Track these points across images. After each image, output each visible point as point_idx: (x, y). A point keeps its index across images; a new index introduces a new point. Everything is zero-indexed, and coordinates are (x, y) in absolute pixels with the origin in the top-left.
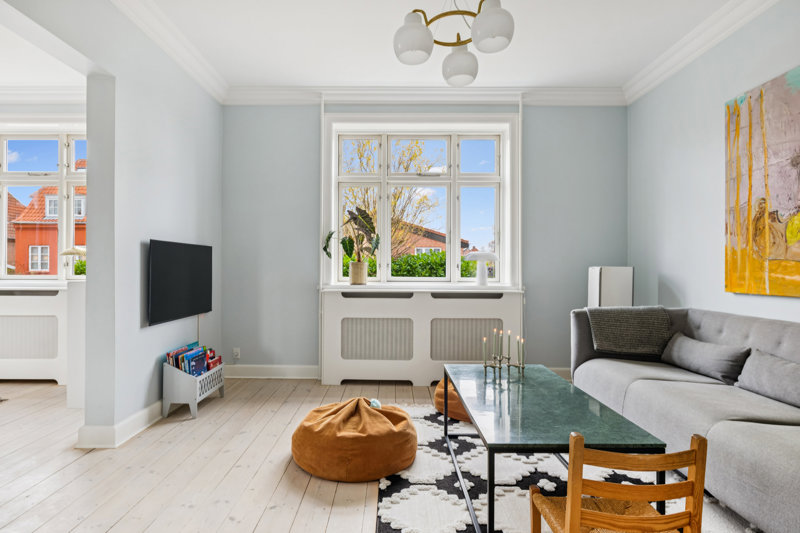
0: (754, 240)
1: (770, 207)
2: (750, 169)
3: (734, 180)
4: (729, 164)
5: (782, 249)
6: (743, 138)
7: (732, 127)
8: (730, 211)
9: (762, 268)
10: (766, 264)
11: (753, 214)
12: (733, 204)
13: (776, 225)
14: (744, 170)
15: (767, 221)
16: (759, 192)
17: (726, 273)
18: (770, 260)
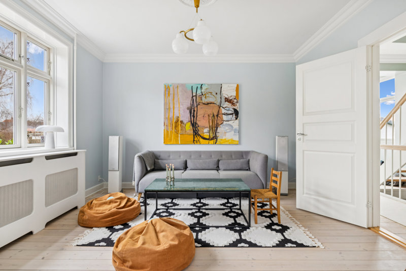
0: (175, 128)
1: (180, 119)
2: (174, 107)
3: (167, 109)
4: (165, 104)
5: (184, 132)
6: (171, 98)
7: (167, 92)
8: (166, 118)
9: (178, 137)
10: (179, 135)
11: (174, 121)
12: (167, 116)
13: (182, 125)
14: (172, 107)
15: (180, 123)
16: (177, 114)
17: (164, 138)
18: (181, 134)
